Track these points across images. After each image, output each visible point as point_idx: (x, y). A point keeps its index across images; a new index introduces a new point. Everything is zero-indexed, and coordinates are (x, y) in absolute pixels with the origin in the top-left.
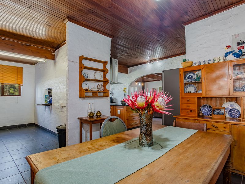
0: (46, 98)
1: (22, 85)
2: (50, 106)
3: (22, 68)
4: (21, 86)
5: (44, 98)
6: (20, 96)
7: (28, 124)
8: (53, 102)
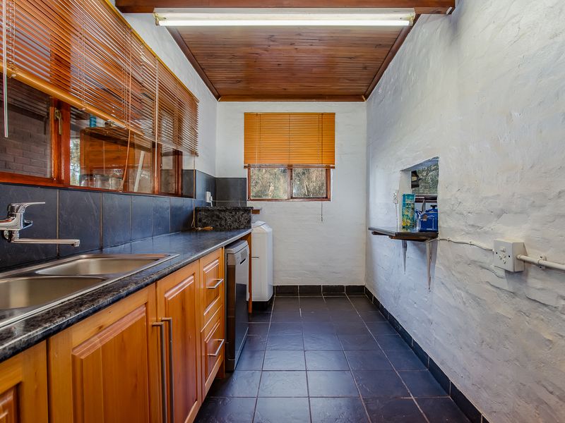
0: (404, 205)
1: (334, 168)
2: (427, 245)
3: (334, 114)
4: (331, 169)
5: (399, 206)
6: (329, 200)
7: (348, 287)
8: (440, 223)
